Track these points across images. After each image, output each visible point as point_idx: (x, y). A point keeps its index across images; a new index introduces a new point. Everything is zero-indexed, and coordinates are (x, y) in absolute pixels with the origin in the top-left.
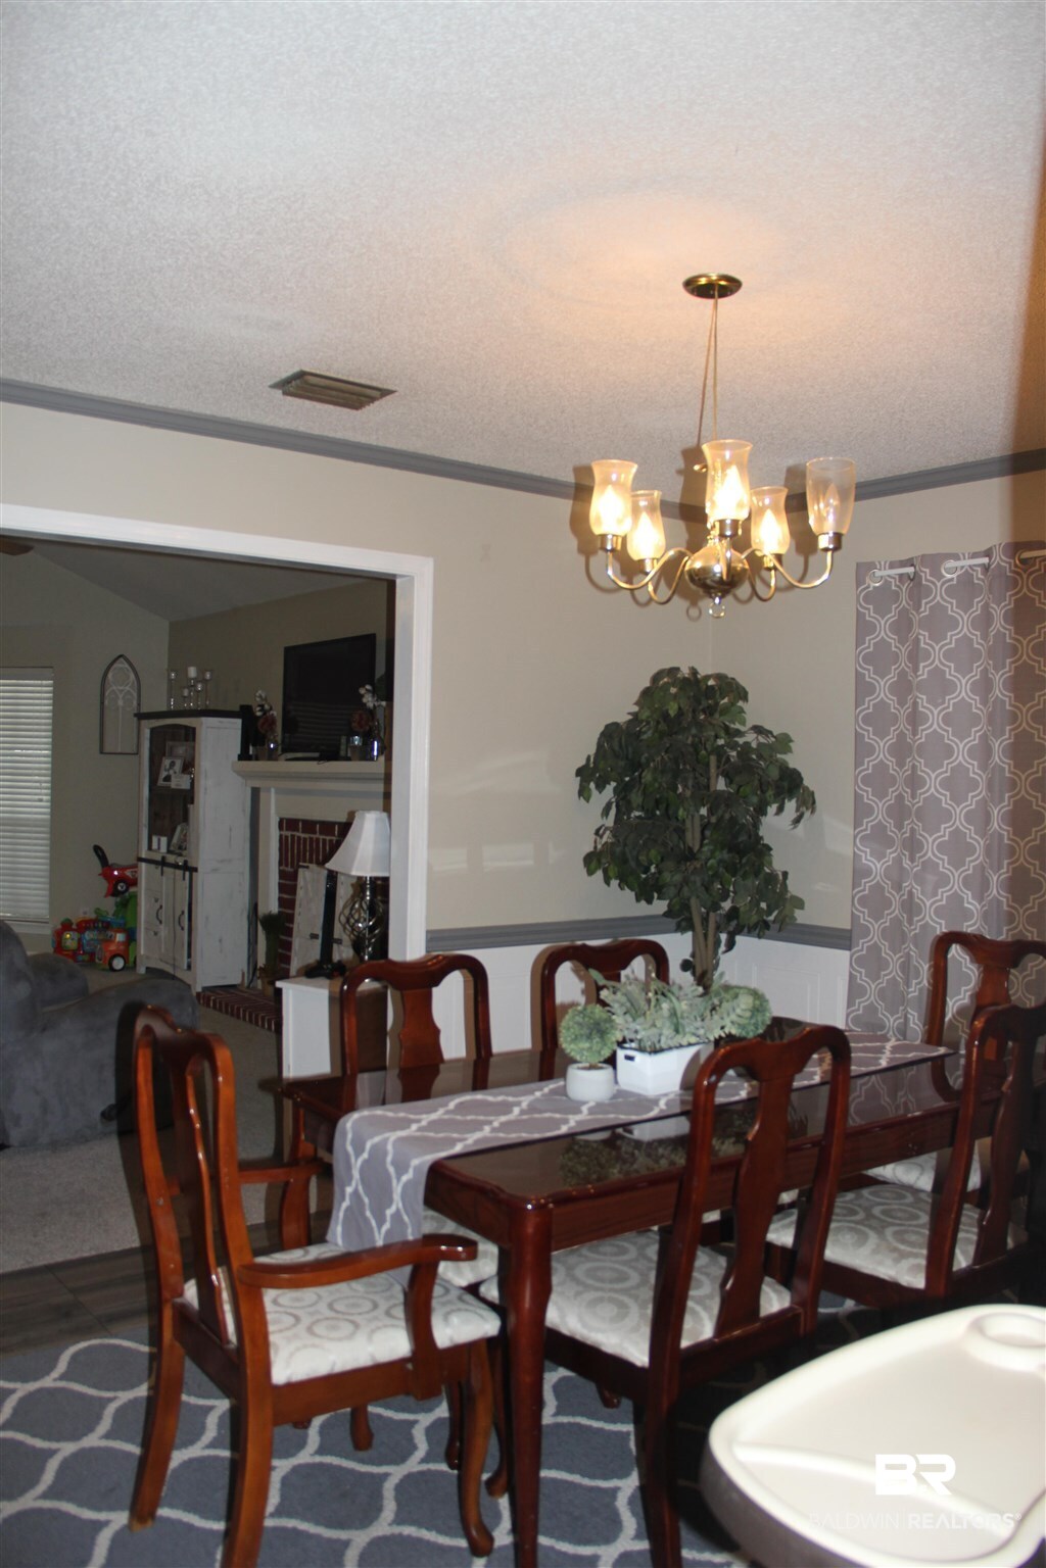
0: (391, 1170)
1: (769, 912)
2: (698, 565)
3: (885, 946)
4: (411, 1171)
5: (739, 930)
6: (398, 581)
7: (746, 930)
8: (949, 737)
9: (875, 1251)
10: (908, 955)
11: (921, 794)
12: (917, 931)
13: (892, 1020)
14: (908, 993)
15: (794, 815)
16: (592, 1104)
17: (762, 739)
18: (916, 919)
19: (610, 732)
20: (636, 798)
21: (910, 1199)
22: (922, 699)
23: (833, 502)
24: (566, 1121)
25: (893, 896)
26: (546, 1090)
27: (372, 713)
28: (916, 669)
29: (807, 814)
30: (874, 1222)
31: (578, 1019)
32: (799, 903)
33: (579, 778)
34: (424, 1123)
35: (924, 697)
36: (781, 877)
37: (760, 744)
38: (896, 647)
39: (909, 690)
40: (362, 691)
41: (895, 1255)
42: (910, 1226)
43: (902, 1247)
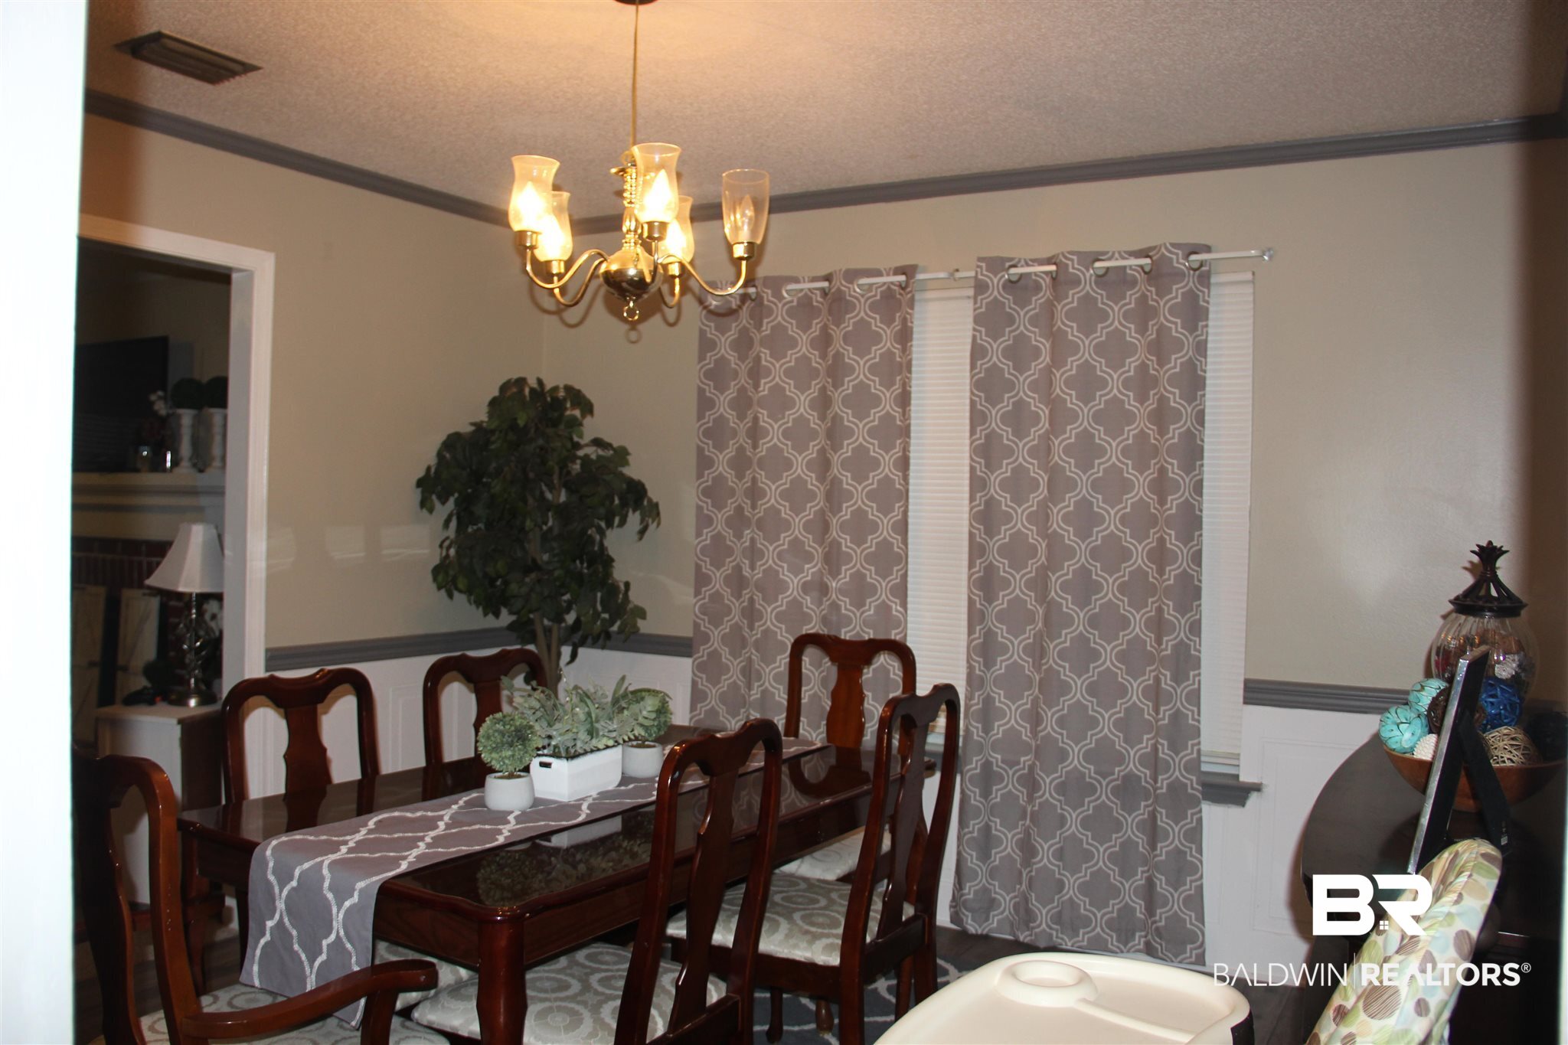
0: (330, 896)
1: (612, 622)
2: (614, 267)
3: (725, 652)
4: (356, 895)
5: (582, 643)
6: (235, 276)
7: (590, 641)
8: (789, 452)
9: (788, 936)
10: (750, 660)
11: (761, 505)
12: (759, 636)
13: (733, 722)
14: (750, 696)
15: (638, 527)
16: (517, 813)
17: (601, 452)
18: (757, 624)
19: (452, 442)
20: (480, 510)
21: (803, 886)
22: (763, 414)
23: (750, 213)
24: (500, 832)
25: (733, 603)
26: (461, 803)
27: (164, 421)
28: (756, 386)
29: (652, 527)
30: (779, 909)
31: (499, 727)
32: (641, 613)
33: (420, 490)
34: (351, 844)
35: (765, 412)
36: (622, 587)
37: (599, 457)
38: (736, 364)
39: (749, 403)
40: (153, 398)
41: (809, 937)
42: (814, 909)
43: (813, 929)
